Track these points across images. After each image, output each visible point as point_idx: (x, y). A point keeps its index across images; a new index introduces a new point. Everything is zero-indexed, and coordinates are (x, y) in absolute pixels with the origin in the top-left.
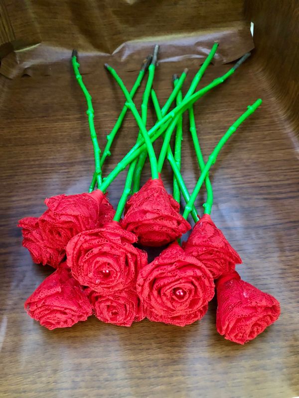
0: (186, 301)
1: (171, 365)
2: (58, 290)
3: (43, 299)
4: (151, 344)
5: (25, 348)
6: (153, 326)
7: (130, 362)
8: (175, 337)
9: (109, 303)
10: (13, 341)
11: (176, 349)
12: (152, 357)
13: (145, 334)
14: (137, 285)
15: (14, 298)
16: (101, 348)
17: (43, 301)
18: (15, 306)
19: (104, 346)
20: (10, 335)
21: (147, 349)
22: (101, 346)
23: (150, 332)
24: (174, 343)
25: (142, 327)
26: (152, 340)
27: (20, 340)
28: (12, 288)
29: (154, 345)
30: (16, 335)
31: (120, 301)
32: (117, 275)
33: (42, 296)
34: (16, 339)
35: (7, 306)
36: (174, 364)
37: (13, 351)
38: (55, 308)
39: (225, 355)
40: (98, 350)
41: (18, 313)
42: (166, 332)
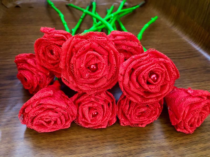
0: (159, 83)
1: (143, 153)
2: (50, 93)
3: (37, 100)
4: (123, 141)
5: (17, 151)
6: (122, 129)
7: (110, 154)
8: (140, 134)
9: (91, 105)
10: (7, 147)
11: (143, 142)
12: (126, 149)
13: (117, 134)
14: (119, 75)
15: (8, 117)
16: (84, 147)
17: (38, 101)
18: (9, 123)
19: (86, 145)
20: (4, 143)
21: (120, 144)
22: (83, 146)
23: (121, 133)
24: (140, 138)
25: (113, 130)
26: (123, 138)
27: (13, 146)
28: (6, 111)
29: (125, 141)
30: (9, 142)
31: (99, 102)
32: (103, 67)
33: (37, 97)
34: (9, 145)
35: (2, 123)
36: (144, 152)
37: (7, 155)
38: (48, 106)
39: (180, 143)
40: (81, 148)
41: (11, 127)
42: (132, 131)
